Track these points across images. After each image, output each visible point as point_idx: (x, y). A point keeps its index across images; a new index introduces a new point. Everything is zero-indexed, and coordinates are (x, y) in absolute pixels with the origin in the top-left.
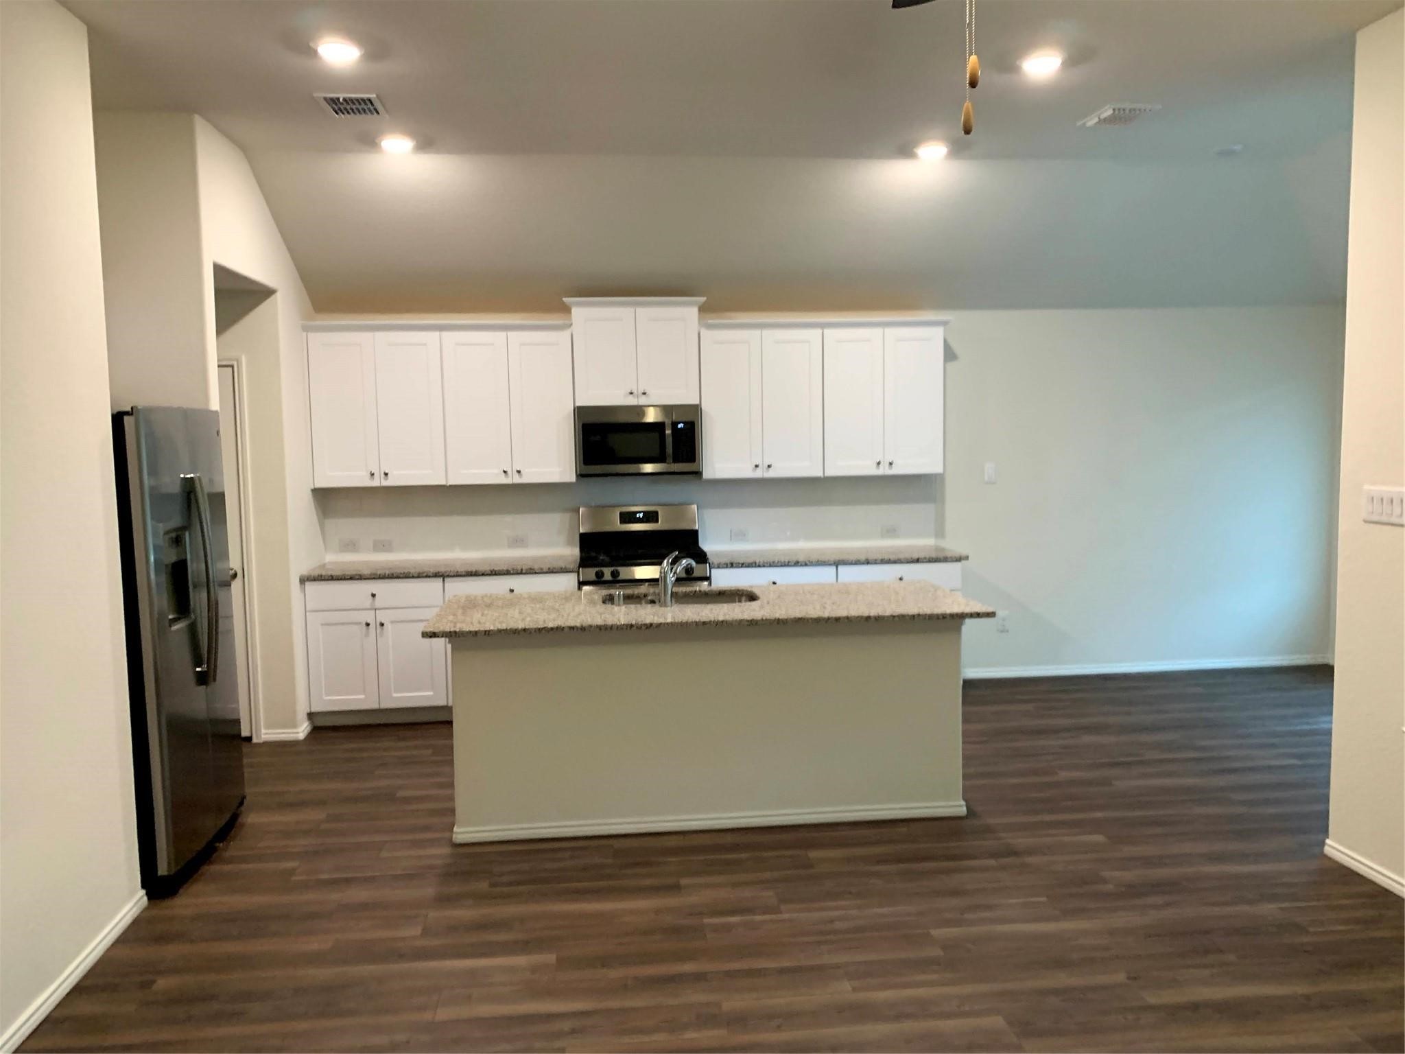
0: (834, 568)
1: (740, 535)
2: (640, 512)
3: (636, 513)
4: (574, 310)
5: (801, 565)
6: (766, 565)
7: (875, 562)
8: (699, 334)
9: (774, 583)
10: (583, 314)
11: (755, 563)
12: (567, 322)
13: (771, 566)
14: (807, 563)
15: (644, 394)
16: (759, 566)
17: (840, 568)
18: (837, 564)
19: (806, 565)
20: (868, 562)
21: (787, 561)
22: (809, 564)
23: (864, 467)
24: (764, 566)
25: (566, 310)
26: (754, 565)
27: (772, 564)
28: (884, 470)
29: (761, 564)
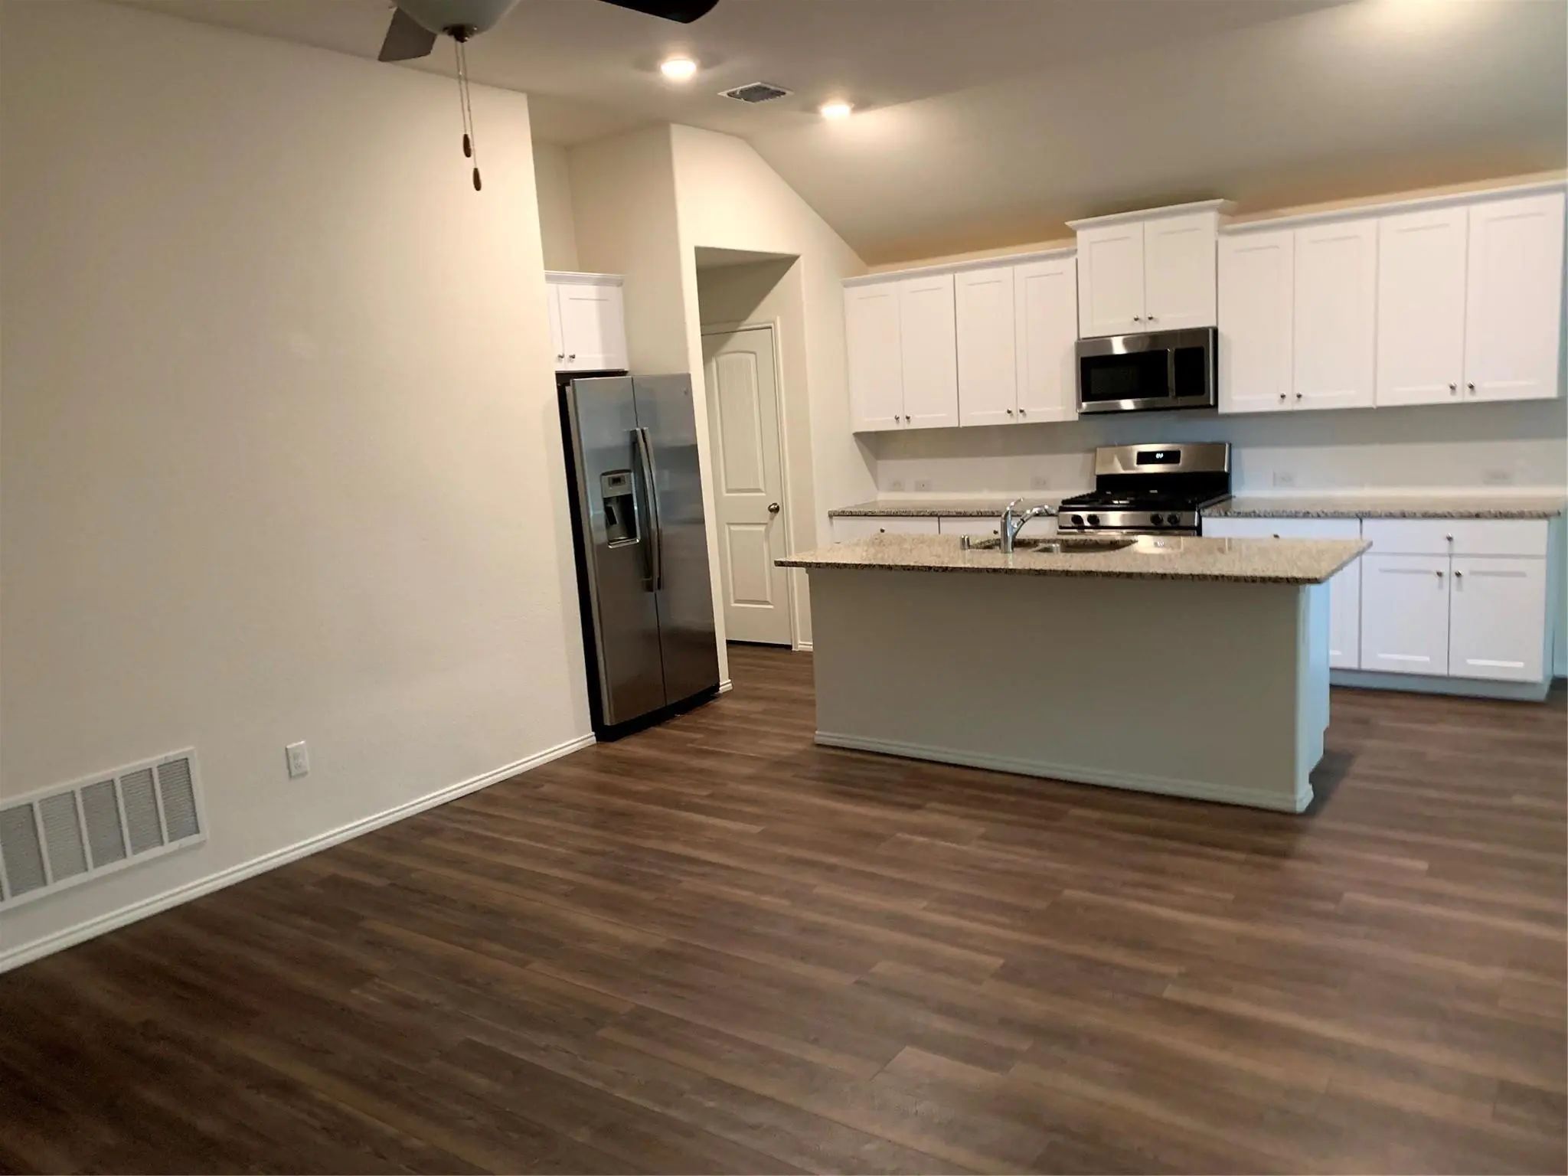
0: (1358, 521)
1: (1286, 480)
2: (1160, 452)
3: (1155, 453)
4: (1079, 233)
5: (1313, 517)
6: (1267, 515)
7: (1413, 516)
8: (1217, 243)
9: (1276, 536)
10: (1091, 237)
11: (1254, 512)
12: (1072, 248)
13: (1273, 516)
14: (1321, 514)
15: (1150, 318)
16: (1259, 516)
17: (1366, 522)
18: (1361, 517)
19: (1319, 516)
20: (1403, 516)
21: (1293, 512)
22: (1322, 515)
23: (1433, 392)
24: (1265, 516)
25: (1072, 234)
26: (1253, 514)
27: (1274, 514)
28: (1463, 396)
29: (1262, 515)
